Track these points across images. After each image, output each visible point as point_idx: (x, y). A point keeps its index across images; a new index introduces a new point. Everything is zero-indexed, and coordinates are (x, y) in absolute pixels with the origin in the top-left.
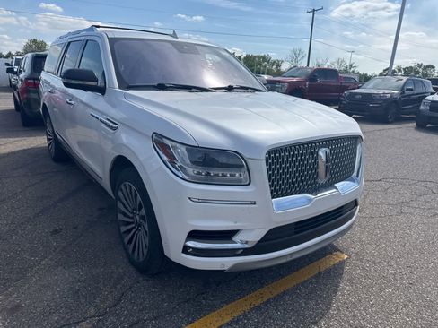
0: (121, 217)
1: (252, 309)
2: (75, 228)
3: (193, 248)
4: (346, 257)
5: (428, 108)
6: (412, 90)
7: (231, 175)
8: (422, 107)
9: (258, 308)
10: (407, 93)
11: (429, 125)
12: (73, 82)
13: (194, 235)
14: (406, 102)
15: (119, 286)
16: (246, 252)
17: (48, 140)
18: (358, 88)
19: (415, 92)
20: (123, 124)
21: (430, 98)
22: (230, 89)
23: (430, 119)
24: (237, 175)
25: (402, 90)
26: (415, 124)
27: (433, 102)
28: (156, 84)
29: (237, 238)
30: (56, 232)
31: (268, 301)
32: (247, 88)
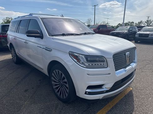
0: (53, 83)
1: (108, 111)
2: (33, 88)
3: (88, 92)
4: (132, 89)
5: (138, 36)
6: (132, 30)
7: (100, 65)
8: (136, 36)
9: (110, 111)
10: (130, 31)
11: (139, 41)
12: (30, 35)
13: (89, 87)
14: (130, 35)
15: (58, 109)
16: (107, 91)
17: (12, 56)
18: (114, 31)
19: (133, 31)
20: (54, 49)
21: (138, 33)
22: (85, 34)
23: (139, 39)
24: (102, 64)
25: (129, 30)
26: (134, 41)
27: (140, 34)
28: (62, 34)
29: (103, 87)
30: (26, 91)
31: (113, 107)
32: (90, 33)
